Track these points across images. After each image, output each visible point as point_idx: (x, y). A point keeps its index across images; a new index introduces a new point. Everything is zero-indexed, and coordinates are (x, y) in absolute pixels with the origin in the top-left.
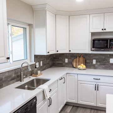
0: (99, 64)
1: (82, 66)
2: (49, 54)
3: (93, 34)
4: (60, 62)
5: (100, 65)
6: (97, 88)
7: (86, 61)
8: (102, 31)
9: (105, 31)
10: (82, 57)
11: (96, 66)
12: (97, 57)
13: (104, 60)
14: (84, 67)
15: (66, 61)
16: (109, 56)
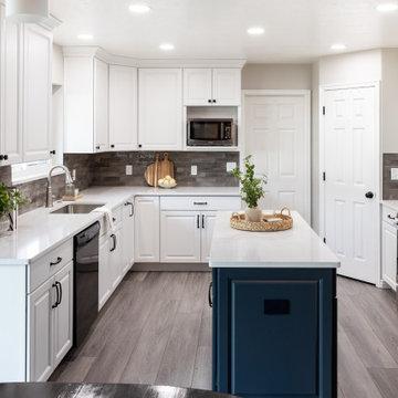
0: (203, 174)
1: (168, 180)
2: (99, 151)
3: (190, 109)
4: (114, 175)
5: (207, 177)
6: (201, 223)
7: (175, 169)
8: (210, 104)
9: (214, 104)
10: (166, 160)
11: (198, 180)
12: (200, 160)
13: (215, 165)
14: (173, 181)
15: (129, 170)
16: (224, 156)
